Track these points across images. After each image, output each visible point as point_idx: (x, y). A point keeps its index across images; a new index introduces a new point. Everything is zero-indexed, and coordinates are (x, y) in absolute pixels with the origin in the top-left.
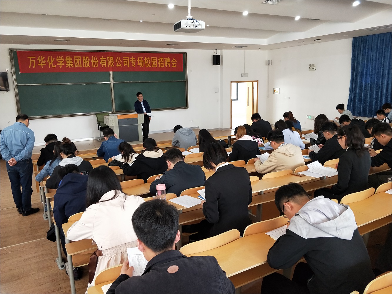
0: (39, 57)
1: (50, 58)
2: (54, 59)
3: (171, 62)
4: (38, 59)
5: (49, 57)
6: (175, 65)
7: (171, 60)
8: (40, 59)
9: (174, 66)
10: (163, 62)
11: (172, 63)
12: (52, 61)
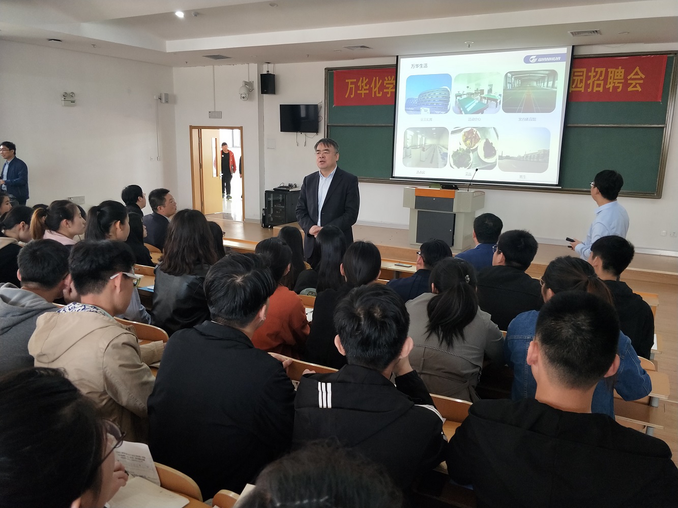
0: (361, 79)
1: (376, 80)
2: (381, 81)
3: (625, 78)
4: (360, 84)
5: (374, 78)
6: (638, 85)
7: (627, 74)
8: (362, 82)
9: (635, 86)
10: (601, 78)
11: (629, 82)
12: (378, 86)
